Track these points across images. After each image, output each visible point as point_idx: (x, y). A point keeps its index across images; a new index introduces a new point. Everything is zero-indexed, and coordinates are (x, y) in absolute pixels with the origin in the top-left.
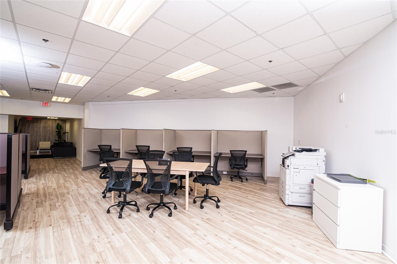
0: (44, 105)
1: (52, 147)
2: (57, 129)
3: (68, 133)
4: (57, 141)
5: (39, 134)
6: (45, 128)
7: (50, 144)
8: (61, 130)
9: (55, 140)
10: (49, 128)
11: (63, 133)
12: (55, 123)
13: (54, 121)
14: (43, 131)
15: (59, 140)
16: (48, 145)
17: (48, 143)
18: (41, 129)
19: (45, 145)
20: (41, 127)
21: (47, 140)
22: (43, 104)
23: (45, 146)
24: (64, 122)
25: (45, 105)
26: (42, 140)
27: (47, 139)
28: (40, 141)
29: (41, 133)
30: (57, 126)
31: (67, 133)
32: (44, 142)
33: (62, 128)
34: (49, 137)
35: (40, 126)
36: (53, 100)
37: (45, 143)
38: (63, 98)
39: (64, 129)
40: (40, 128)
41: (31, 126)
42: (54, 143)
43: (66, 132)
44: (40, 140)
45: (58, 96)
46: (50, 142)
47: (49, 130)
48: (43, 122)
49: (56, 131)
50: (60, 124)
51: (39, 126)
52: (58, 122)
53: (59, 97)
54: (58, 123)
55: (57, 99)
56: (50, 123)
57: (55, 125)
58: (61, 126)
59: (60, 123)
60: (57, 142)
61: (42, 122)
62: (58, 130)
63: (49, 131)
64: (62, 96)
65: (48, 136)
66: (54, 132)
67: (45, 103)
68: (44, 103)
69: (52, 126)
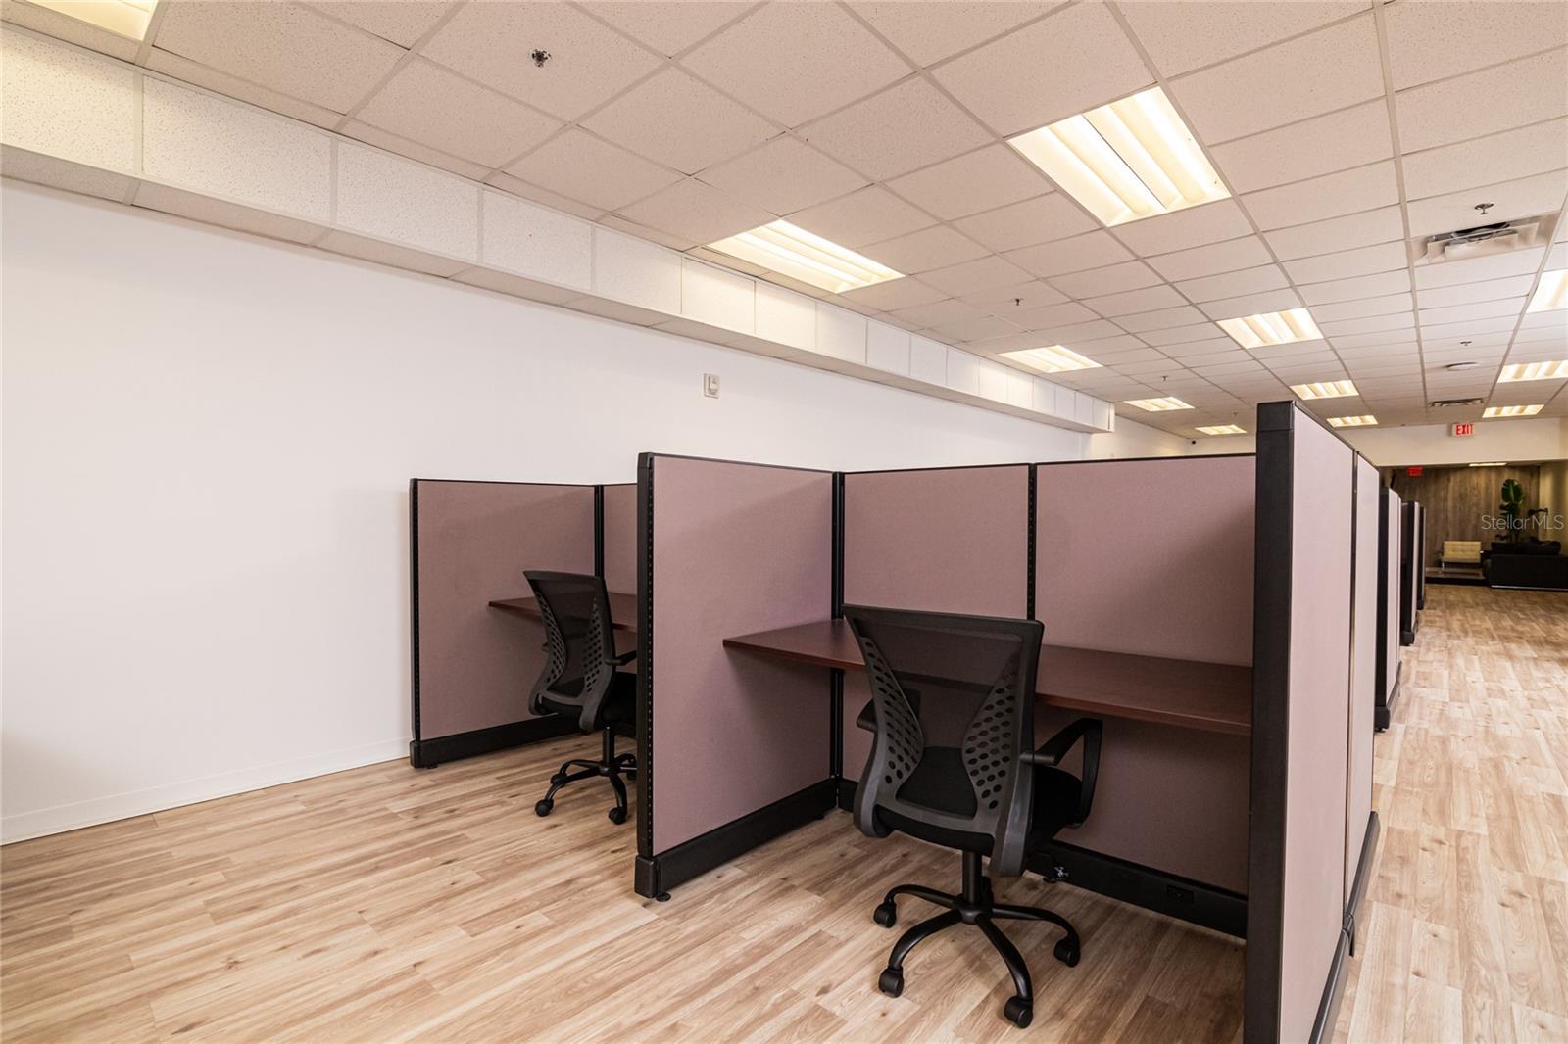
0: (1460, 432)
1: (1485, 556)
2: (1503, 498)
3: (1546, 511)
4: (1502, 538)
5: (1442, 516)
6: (1462, 497)
7: (1479, 548)
8: (1518, 501)
9: (1498, 536)
10: (1476, 495)
11: (1526, 510)
12: (1497, 481)
13: (1493, 476)
14: (1455, 508)
15: (1511, 537)
16: (1472, 551)
17: (1472, 545)
18: (1450, 504)
19: (1463, 551)
20: (1450, 495)
21: (1470, 536)
22: (1458, 430)
23: (1461, 553)
24: (1532, 475)
25: (1464, 432)
26: (1451, 534)
27: (1470, 534)
28: (1447, 540)
29: (1450, 515)
30: (1503, 489)
31: (1541, 510)
32: (1460, 542)
33: (1523, 495)
34: (1476, 527)
35: (1447, 492)
36: (1485, 416)
37: (1463, 545)
38: (1518, 408)
39: (1533, 499)
40: (1446, 499)
41: (1418, 492)
42: (1493, 544)
43: (1541, 507)
44: (1448, 534)
45: (1501, 404)
46: (1478, 543)
47: (1477, 505)
48: (1455, 480)
49: (1502, 508)
50: (1516, 483)
51: (1442, 493)
52: (1507, 476)
53: (1503, 406)
54: (1508, 481)
55: (1498, 412)
56: (1480, 480)
57: (1496, 485)
58: (1518, 490)
59: (1517, 478)
60: (1505, 541)
61: (1452, 479)
62: (1506, 504)
63: (1474, 508)
64: (1512, 404)
65: (1474, 522)
66: (1493, 508)
67: (1464, 427)
68: (1461, 427)
69: (1487, 488)
